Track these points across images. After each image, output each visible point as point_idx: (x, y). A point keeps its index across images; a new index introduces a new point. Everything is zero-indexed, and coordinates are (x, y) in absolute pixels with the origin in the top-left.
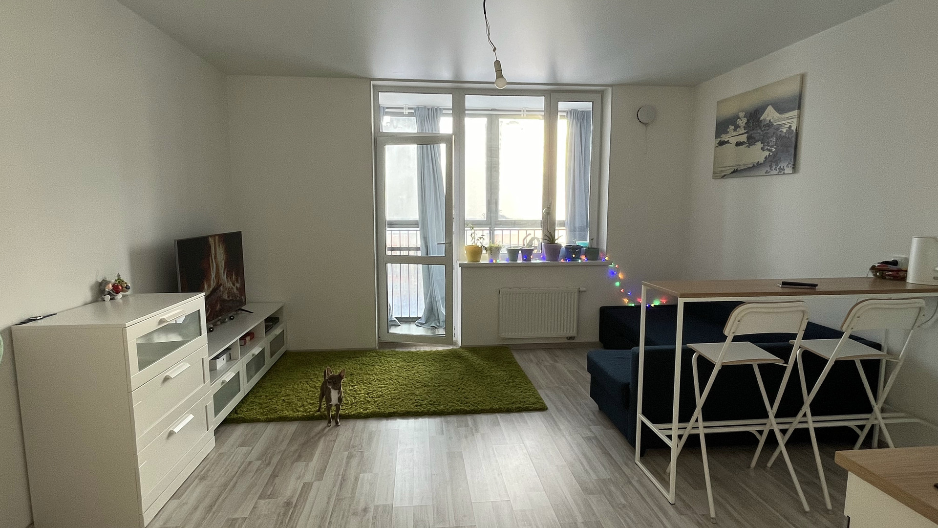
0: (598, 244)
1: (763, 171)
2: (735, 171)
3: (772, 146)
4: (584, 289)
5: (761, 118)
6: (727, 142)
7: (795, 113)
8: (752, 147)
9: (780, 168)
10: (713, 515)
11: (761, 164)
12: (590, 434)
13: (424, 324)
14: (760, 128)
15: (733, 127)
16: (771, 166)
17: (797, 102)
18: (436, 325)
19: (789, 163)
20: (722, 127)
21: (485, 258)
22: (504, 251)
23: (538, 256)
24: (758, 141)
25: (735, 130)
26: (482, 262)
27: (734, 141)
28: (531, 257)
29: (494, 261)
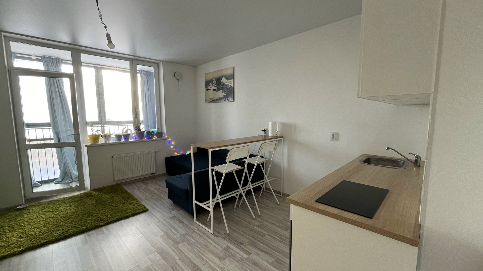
0: (161, 130)
1: (223, 100)
2: (213, 100)
3: (225, 92)
4: (158, 151)
5: (221, 81)
6: (210, 89)
7: (232, 80)
8: (219, 91)
9: (229, 100)
10: (228, 232)
11: (222, 98)
12: (172, 216)
13: (60, 182)
14: (221, 85)
15: (211, 84)
16: (226, 99)
17: (232, 77)
18: (70, 181)
19: (232, 98)
20: (208, 83)
21: (102, 141)
22: (113, 136)
23: (133, 138)
24: (221, 90)
25: (212, 85)
26: (100, 143)
27: (212, 89)
28: (129, 138)
29: (108, 142)
